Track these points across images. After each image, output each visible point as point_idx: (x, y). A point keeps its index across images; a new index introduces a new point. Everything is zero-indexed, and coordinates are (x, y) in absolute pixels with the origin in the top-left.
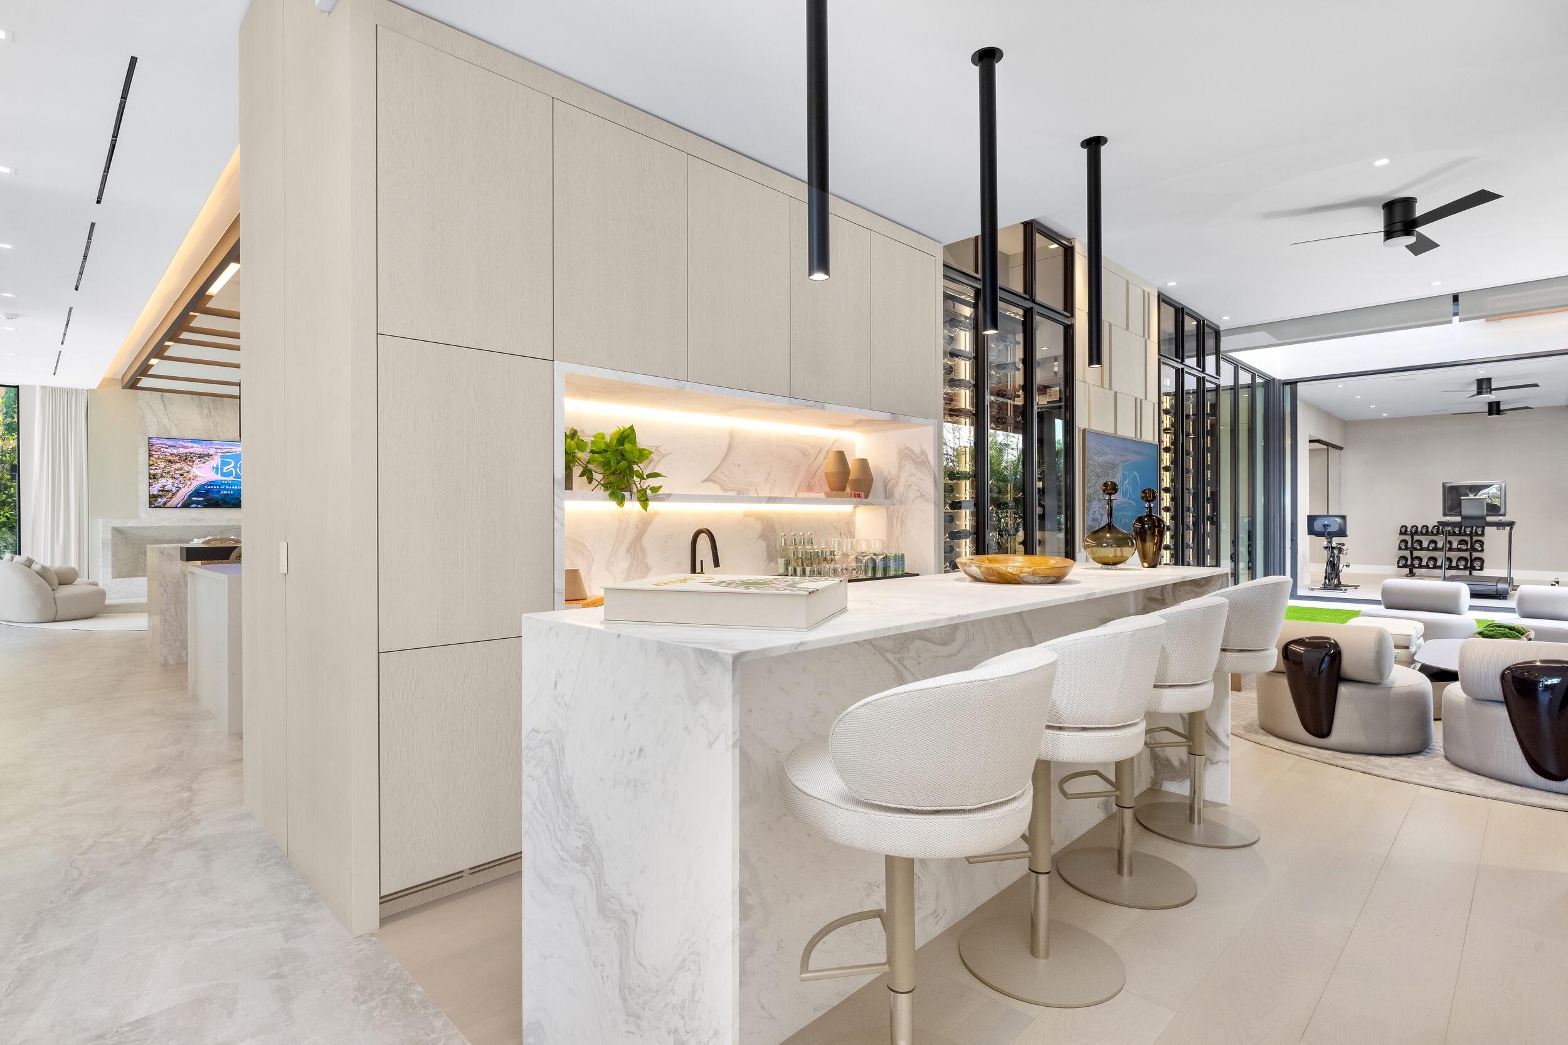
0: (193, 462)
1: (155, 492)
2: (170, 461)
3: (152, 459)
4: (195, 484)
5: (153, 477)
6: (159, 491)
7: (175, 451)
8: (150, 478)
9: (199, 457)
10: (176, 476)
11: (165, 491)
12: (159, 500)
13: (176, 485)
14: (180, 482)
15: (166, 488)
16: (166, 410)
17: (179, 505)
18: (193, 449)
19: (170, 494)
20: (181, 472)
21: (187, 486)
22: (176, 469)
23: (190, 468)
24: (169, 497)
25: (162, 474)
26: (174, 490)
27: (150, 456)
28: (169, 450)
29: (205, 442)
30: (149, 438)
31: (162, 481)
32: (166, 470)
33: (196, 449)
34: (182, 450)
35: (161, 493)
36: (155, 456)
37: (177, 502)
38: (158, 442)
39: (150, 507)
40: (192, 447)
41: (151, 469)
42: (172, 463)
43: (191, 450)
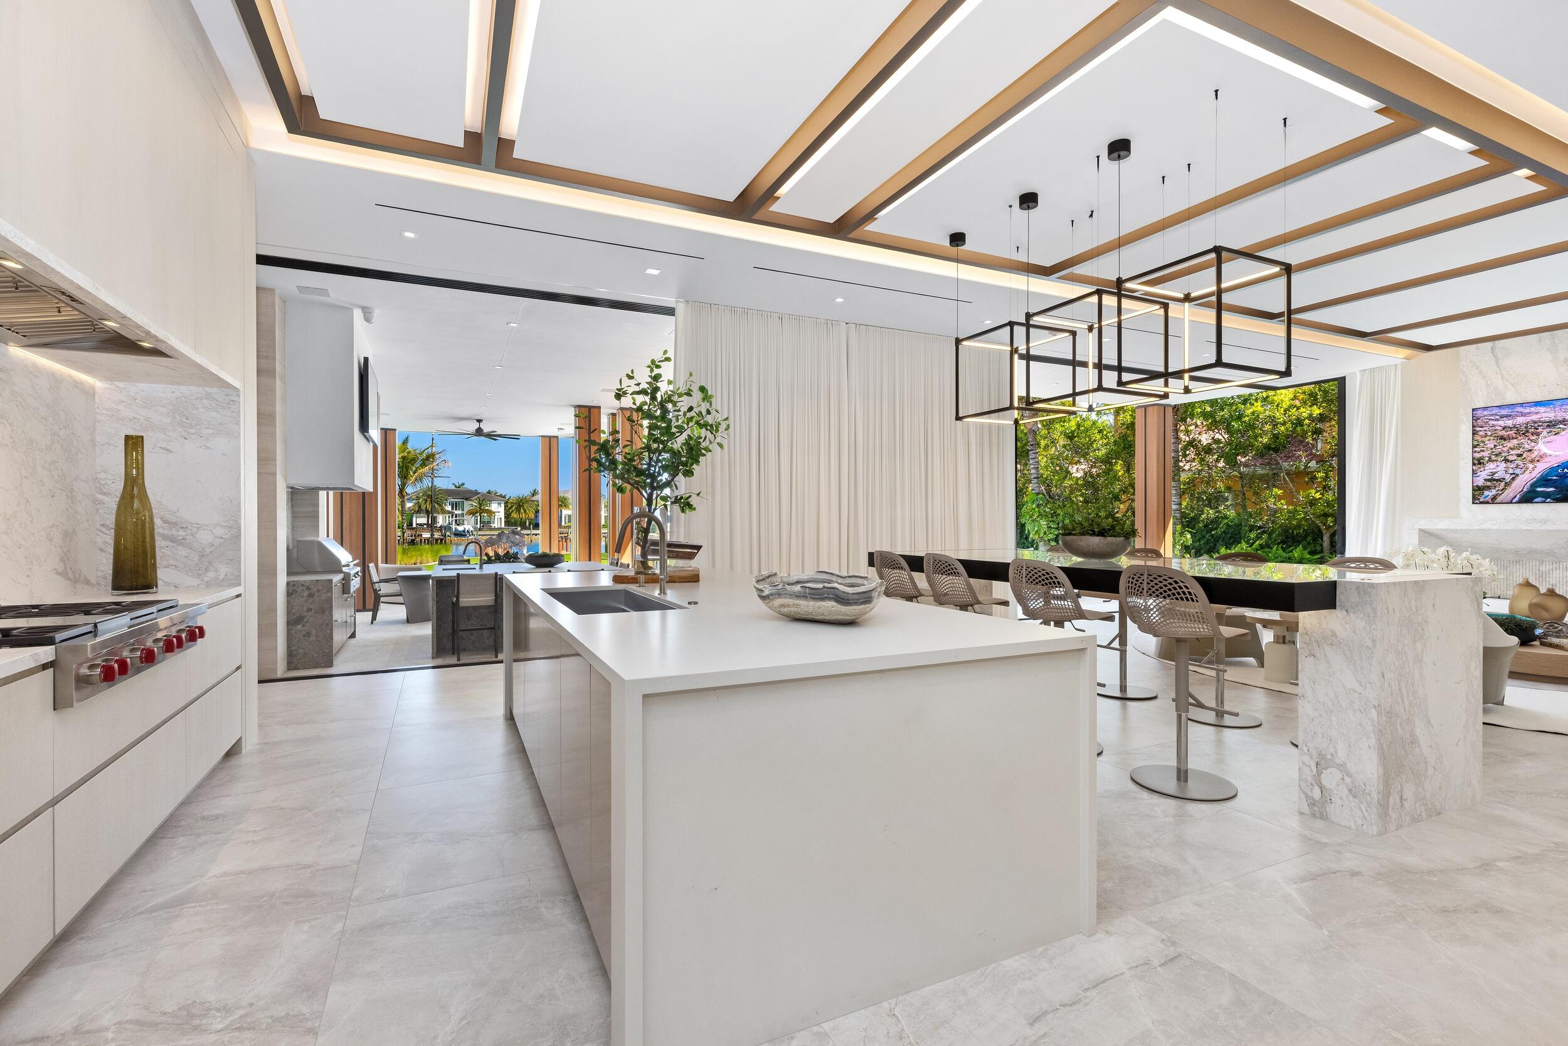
0: (1538, 434)
1: (1480, 482)
2: (1502, 438)
3: (1477, 437)
4: (1541, 468)
5: (1478, 462)
6: (1485, 480)
7: (1509, 423)
8: (1474, 464)
9: (1548, 426)
10: (1510, 458)
11: (1495, 480)
12: (1486, 493)
13: (1511, 471)
14: (1517, 466)
15: (1496, 477)
16: (1498, 366)
17: (1516, 500)
18: (1539, 416)
19: (1503, 484)
20: (1519, 452)
21: (1528, 472)
22: (1511, 449)
23: (1533, 444)
24: (1501, 488)
25: (1490, 458)
26: (1508, 478)
27: (1474, 433)
28: (1501, 423)
29: (1559, 403)
30: (1473, 410)
31: (1491, 467)
32: (1497, 451)
33: (1544, 415)
34: (1520, 420)
35: (1489, 484)
36: (1481, 433)
37: (1512, 495)
38: (1486, 413)
39: (1473, 503)
40: (1537, 413)
41: (1475, 452)
42: (1505, 440)
43: (1535, 417)
